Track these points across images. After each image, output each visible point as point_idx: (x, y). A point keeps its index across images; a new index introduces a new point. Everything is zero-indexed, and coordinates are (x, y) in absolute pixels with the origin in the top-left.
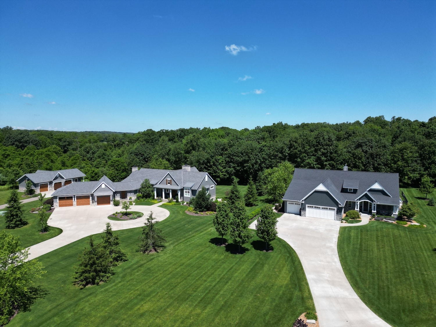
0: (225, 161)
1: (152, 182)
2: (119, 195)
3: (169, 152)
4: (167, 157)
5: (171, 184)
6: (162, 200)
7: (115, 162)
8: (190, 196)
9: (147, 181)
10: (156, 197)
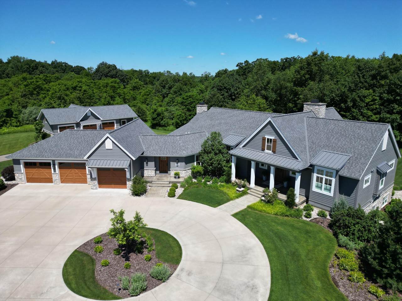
0: (381, 98)
1: (228, 140)
2: (152, 164)
3: (267, 85)
4: (263, 92)
5: (274, 152)
6: (249, 189)
7: (187, 99)
8: (332, 194)
9: (215, 136)
10: (233, 178)
